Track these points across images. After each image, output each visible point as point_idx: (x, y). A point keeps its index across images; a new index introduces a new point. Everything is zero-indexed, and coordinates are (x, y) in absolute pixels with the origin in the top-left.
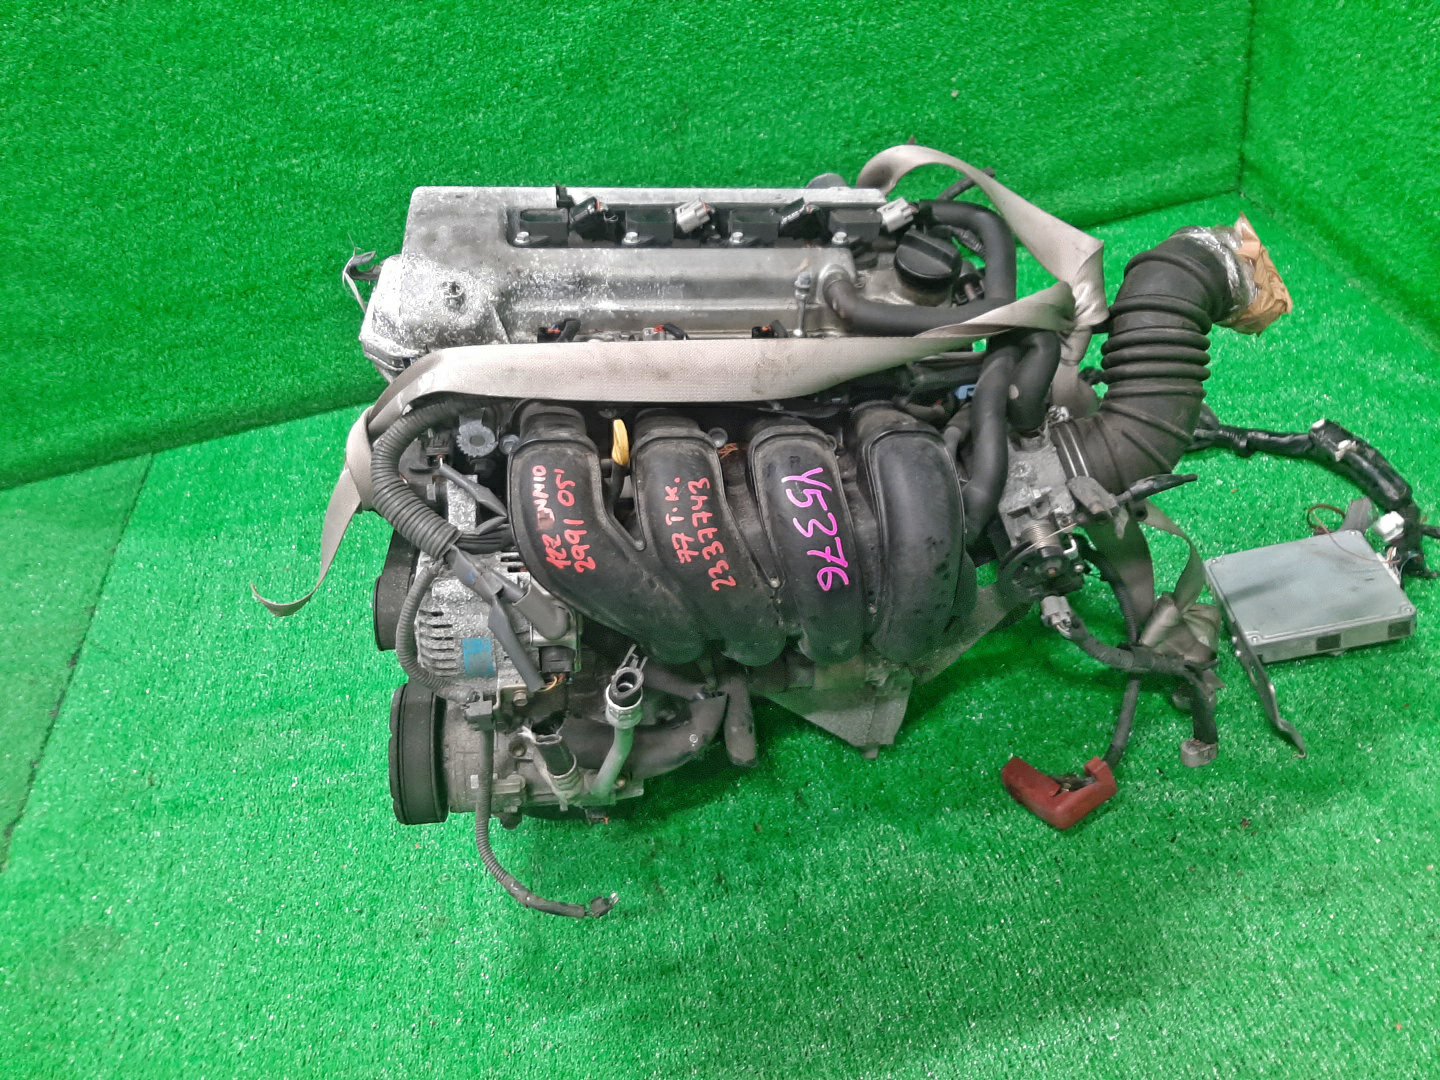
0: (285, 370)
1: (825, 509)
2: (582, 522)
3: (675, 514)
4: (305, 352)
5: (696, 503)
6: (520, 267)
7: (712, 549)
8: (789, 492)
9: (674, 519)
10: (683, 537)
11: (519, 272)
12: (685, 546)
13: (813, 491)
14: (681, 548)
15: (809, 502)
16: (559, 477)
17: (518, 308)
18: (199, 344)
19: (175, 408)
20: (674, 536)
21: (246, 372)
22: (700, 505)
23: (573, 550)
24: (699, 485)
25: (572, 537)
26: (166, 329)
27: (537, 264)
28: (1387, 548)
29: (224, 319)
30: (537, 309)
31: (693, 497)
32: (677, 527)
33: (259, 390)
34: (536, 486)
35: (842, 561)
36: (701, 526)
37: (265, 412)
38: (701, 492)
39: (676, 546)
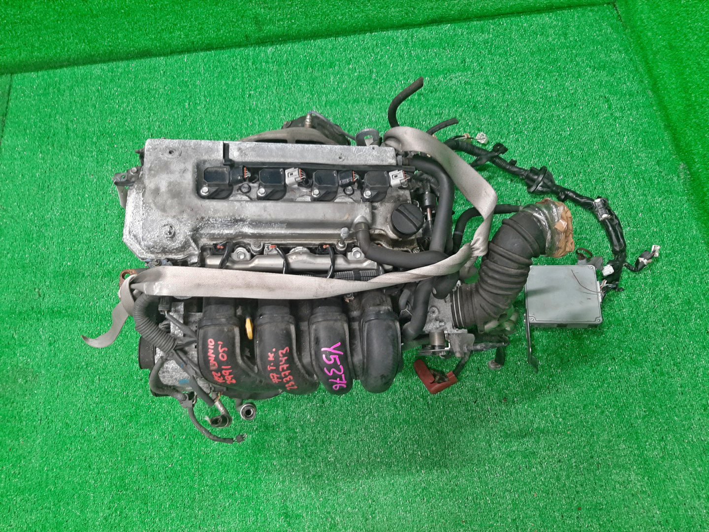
0: (80, 41)
1: (339, 364)
2: (230, 367)
3: (272, 366)
4: (90, 32)
5: (282, 361)
6: (203, 215)
7: (288, 379)
8: (324, 356)
9: (271, 368)
10: (275, 375)
11: (203, 218)
12: (276, 378)
13: (334, 356)
14: (274, 378)
15: (332, 362)
16: (220, 346)
17: (202, 232)
18: (29, 23)
19: (20, 55)
20: (271, 374)
21: (58, 40)
22: (284, 361)
23: (226, 377)
24: (284, 352)
25: (225, 373)
26: (7, 14)
27: (212, 213)
28: (603, 279)
29: (42, 12)
30: (212, 232)
31: (280, 359)
32: (272, 371)
33: (66, 49)
34: (210, 350)
35: (344, 381)
36: (283, 370)
37: (71, 60)
38: (284, 355)
39: (272, 377)
